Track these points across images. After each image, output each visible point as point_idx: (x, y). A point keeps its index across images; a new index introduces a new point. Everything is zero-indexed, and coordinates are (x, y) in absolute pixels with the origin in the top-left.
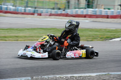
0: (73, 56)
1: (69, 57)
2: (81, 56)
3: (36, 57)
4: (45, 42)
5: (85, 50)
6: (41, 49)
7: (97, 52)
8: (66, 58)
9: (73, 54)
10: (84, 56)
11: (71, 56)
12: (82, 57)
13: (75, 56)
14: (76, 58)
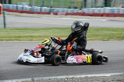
0: (75, 61)
1: (70, 62)
2: (85, 61)
3: (31, 62)
4: (46, 46)
5: (91, 55)
6: (39, 53)
7: (107, 57)
8: (67, 63)
9: (76, 59)
10: (89, 62)
11: (73, 61)
12: (87, 62)
13: (77, 61)
14: (78, 63)
